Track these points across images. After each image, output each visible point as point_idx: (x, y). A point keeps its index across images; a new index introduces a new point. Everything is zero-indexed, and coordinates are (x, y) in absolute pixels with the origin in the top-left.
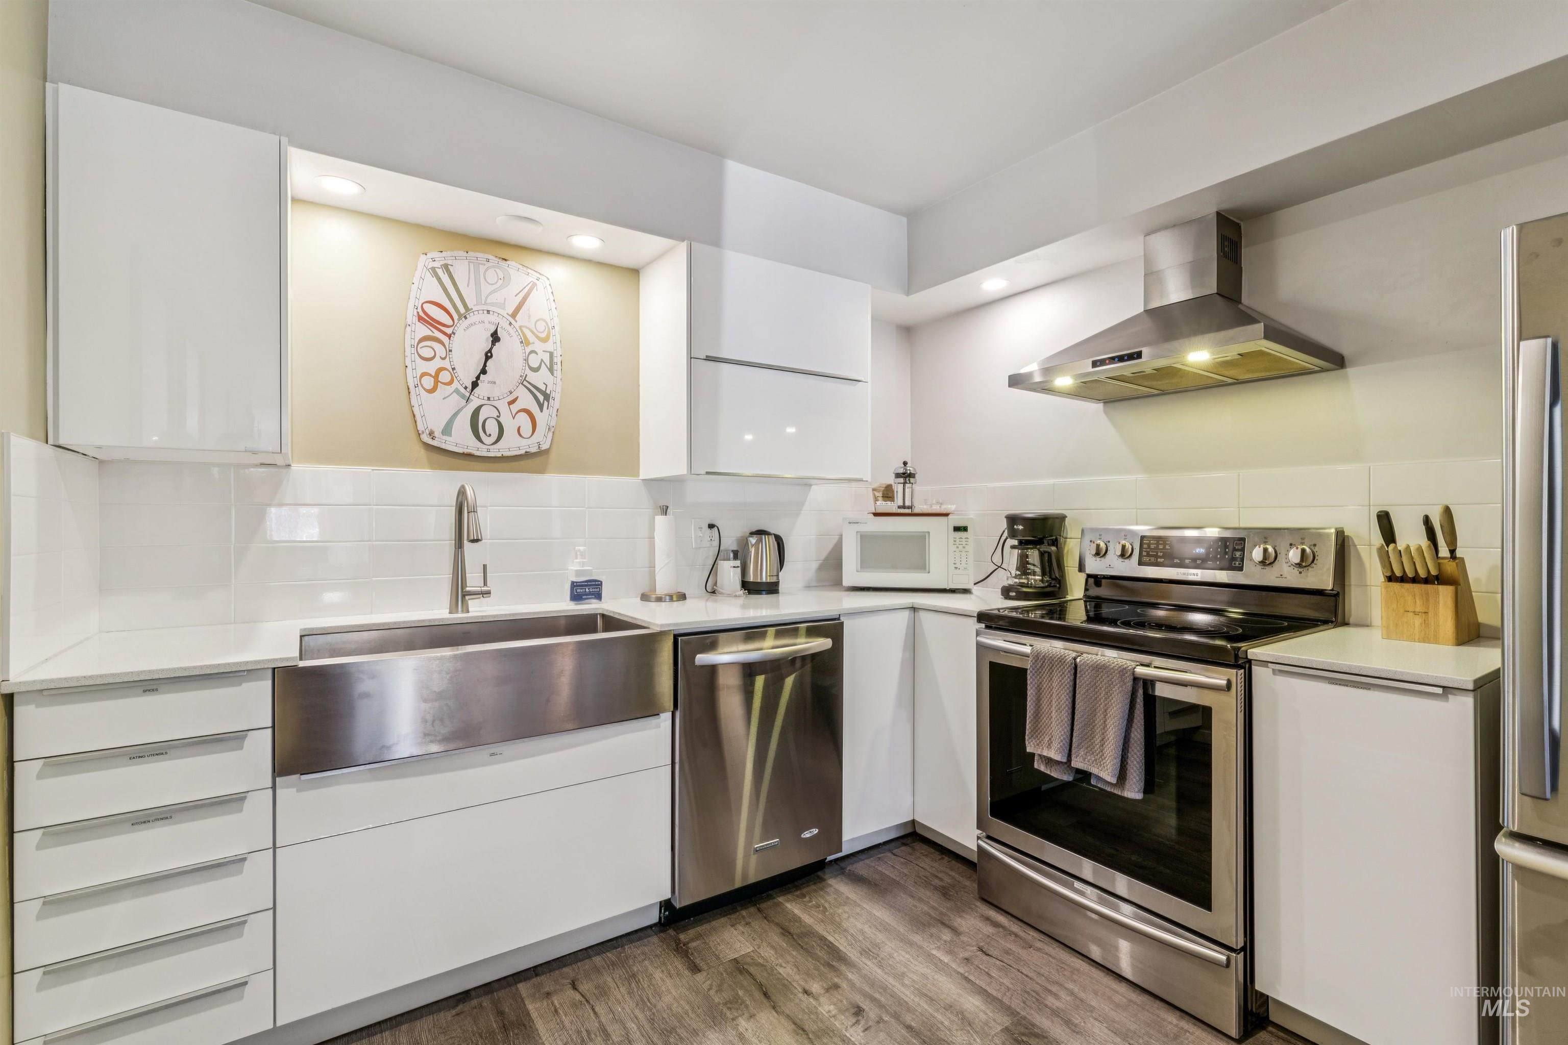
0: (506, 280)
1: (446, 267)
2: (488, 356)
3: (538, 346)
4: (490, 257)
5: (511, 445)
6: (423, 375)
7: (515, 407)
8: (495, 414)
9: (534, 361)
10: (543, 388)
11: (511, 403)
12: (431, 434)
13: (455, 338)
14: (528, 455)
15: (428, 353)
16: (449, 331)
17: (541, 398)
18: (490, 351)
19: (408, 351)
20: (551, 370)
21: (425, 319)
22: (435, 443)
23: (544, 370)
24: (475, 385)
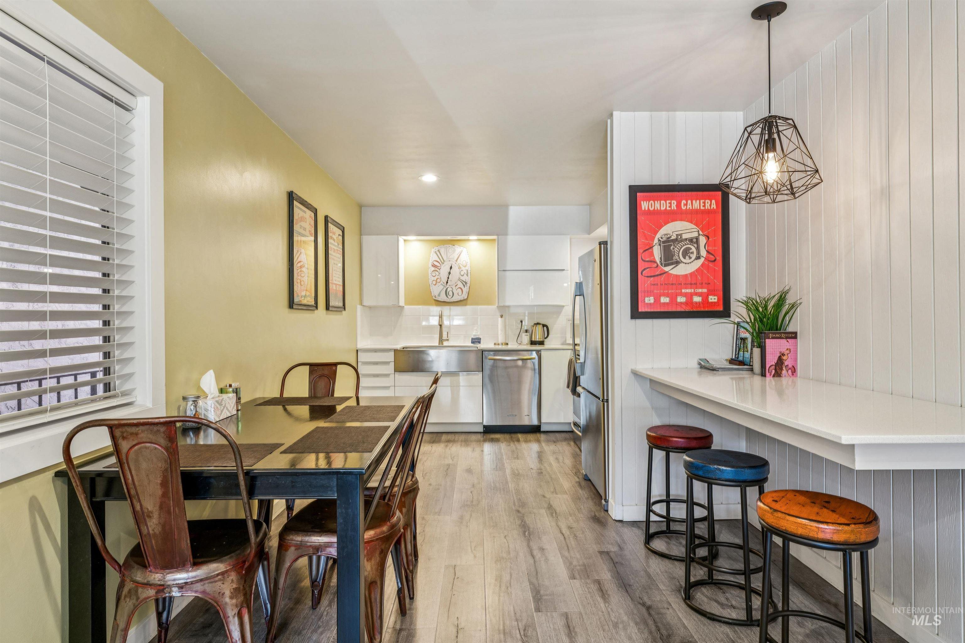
0: (454, 251)
1: (439, 251)
2: (449, 273)
3: (463, 268)
4: (450, 245)
5: (456, 298)
6: (433, 281)
7: (457, 287)
8: (451, 289)
9: (462, 273)
10: (465, 280)
11: (456, 286)
12: (435, 296)
13: (441, 270)
14: (461, 301)
15: (434, 275)
16: (439, 268)
17: (464, 284)
18: (450, 272)
19: (430, 274)
20: (467, 275)
21: (434, 266)
22: (436, 299)
23: (465, 275)
24: (447, 282)
